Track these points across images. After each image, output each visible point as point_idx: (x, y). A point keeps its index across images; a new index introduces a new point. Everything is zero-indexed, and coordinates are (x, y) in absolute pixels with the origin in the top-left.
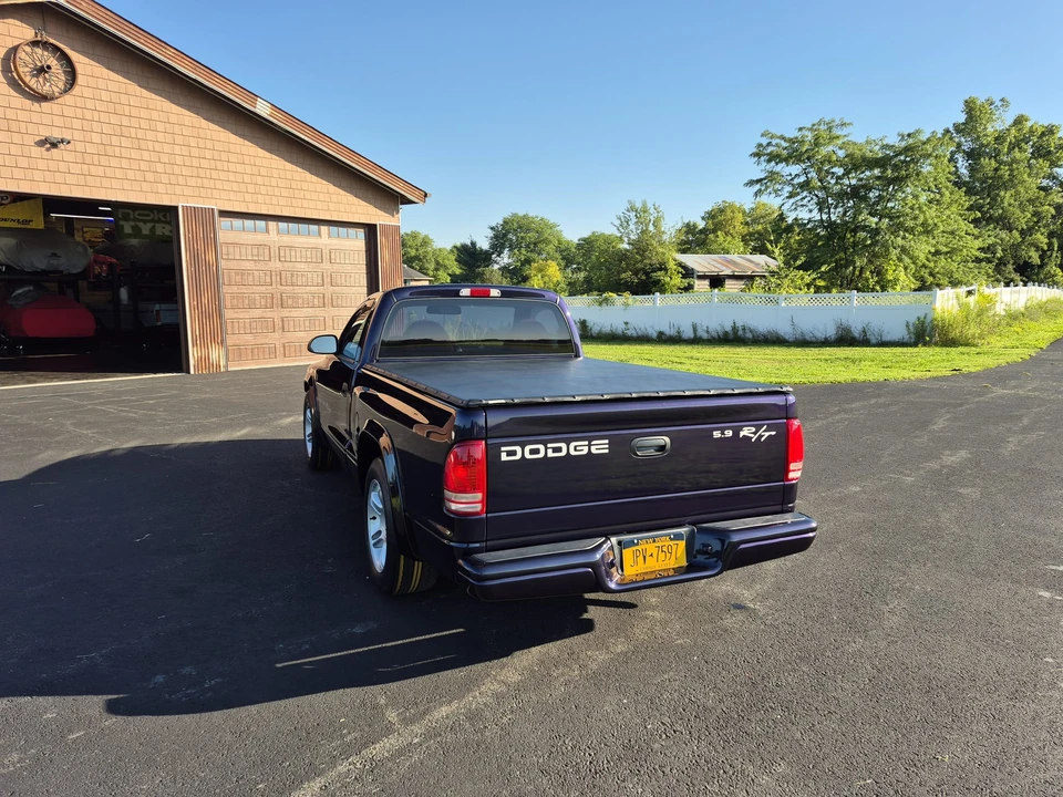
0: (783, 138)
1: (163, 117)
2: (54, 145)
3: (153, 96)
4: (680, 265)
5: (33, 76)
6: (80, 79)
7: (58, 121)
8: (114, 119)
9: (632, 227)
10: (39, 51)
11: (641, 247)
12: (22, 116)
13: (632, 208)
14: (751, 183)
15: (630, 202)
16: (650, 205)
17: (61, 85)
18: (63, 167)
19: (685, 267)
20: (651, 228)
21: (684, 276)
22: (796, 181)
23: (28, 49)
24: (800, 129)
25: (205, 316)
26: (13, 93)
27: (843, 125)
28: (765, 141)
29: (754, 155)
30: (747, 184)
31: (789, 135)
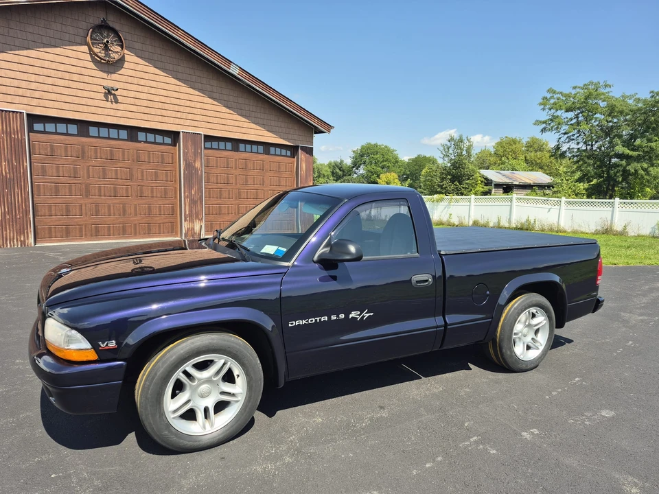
0: (562, 93)
4: (483, 176)
9: (451, 151)
11: (457, 165)
13: (452, 139)
14: (537, 123)
16: (464, 137)
19: (486, 179)
20: (464, 153)
21: (486, 184)
22: (570, 123)
24: (575, 88)
27: (606, 86)
28: (549, 96)
29: (541, 104)
30: (535, 124)
31: (566, 91)
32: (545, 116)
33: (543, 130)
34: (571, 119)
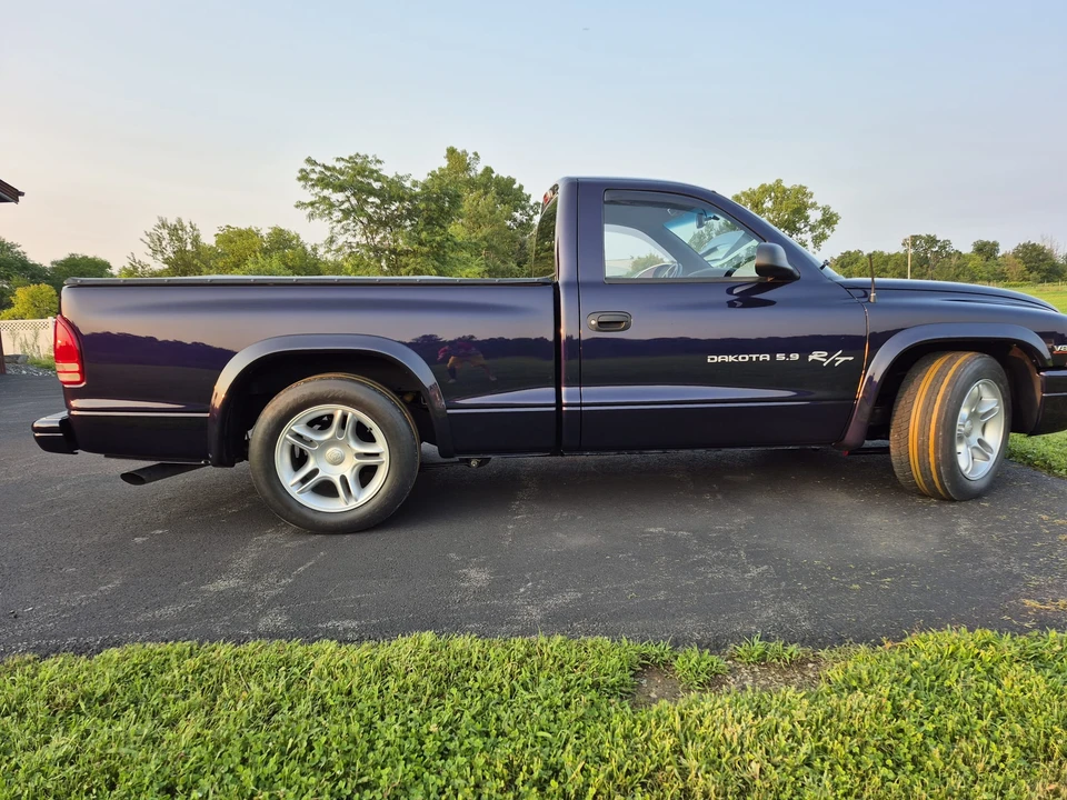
0: (324, 166)
9: (165, 244)
13: (164, 225)
14: (300, 205)
15: (161, 219)
16: (186, 223)
20: (189, 247)
22: (343, 207)
24: (338, 160)
27: (376, 161)
28: (308, 168)
29: (299, 179)
30: (297, 206)
31: (330, 164)
32: (308, 196)
33: (311, 216)
34: (343, 203)
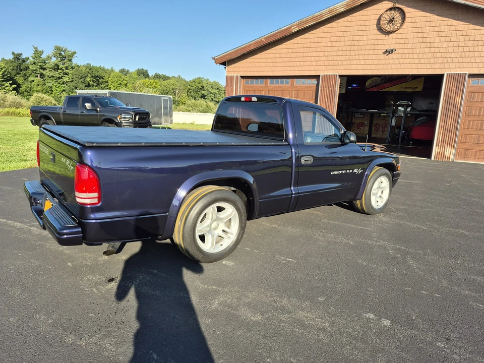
1: (447, 28)
2: (389, 53)
3: (444, 19)
5: (388, 24)
6: (407, 20)
7: (394, 41)
8: (420, 35)
10: (393, 12)
12: (380, 42)
17: (399, 25)
18: (391, 61)
23: (388, 12)
25: (446, 131)
26: (379, 33)
